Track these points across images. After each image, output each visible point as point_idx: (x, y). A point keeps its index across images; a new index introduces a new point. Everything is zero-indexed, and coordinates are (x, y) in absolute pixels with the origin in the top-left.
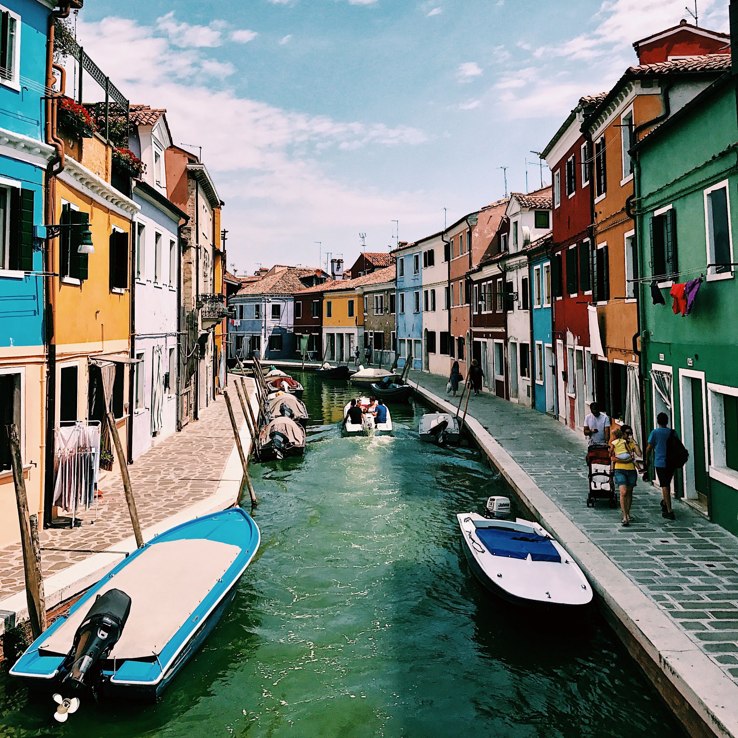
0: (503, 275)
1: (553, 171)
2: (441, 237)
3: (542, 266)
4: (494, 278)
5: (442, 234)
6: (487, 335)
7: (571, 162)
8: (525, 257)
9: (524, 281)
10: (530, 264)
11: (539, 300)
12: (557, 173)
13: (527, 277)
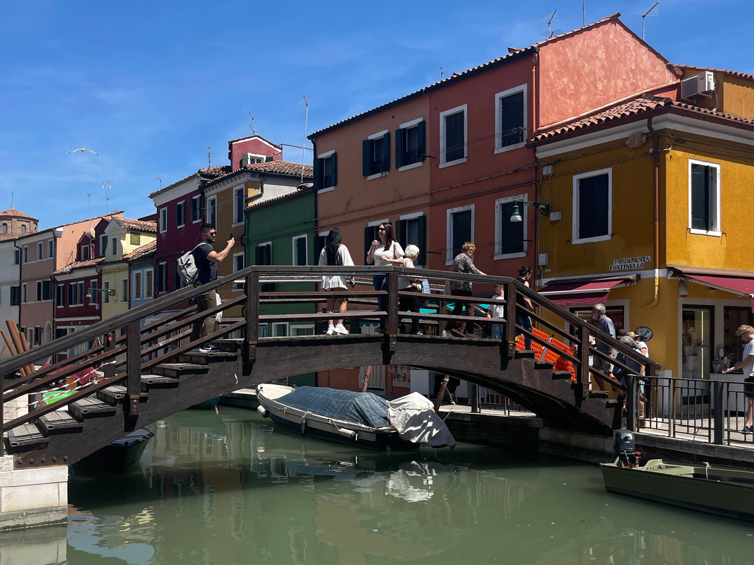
0: (99, 277)
1: (159, 208)
2: (13, 242)
3: (143, 272)
4: (87, 279)
5: (15, 240)
6: (76, 323)
7: (180, 205)
8: (127, 264)
9: (125, 281)
10: (130, 270)
11: (138, 295)
12: (163, 209)
13: (127, 278)
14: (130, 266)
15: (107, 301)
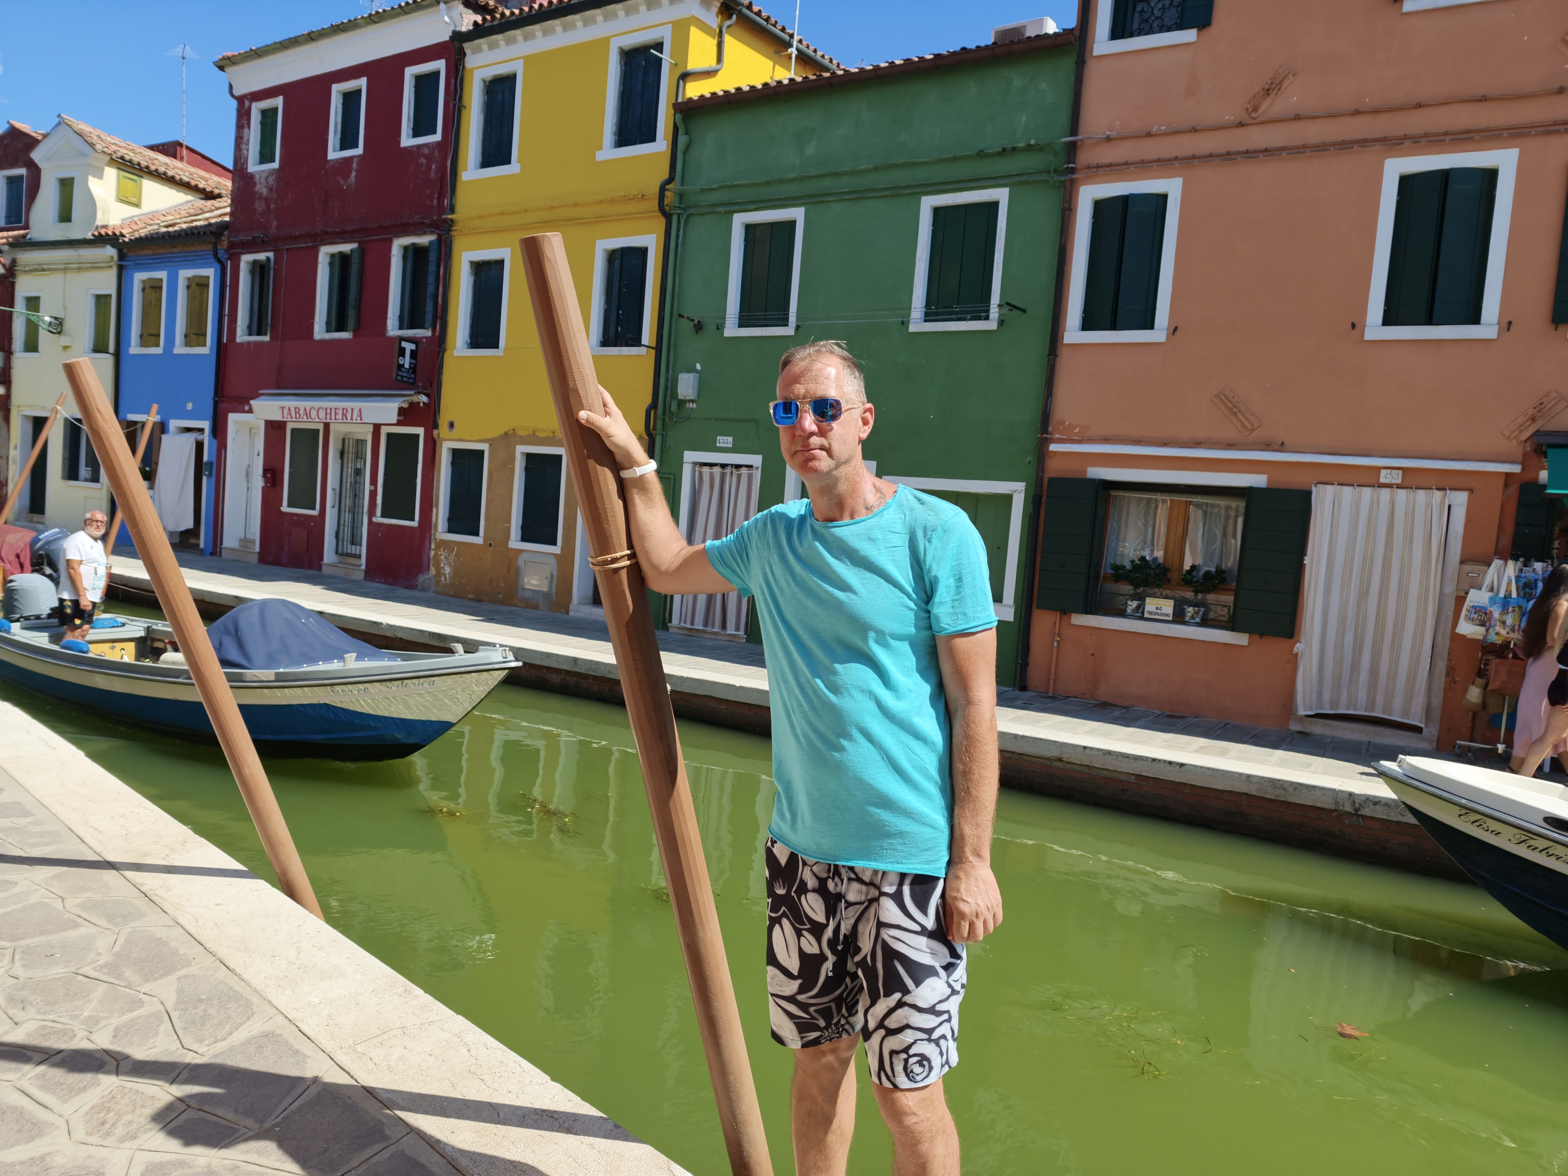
0: (7, 279)
1: (247, 99)
3: (173, 275)
8: (110, 252)
9: (101, 300)
10: (121, 269)
11: (149, 337)
12: (266, 104)
13: (112, 290)
14: (122, 256)
15: (32, 346)
